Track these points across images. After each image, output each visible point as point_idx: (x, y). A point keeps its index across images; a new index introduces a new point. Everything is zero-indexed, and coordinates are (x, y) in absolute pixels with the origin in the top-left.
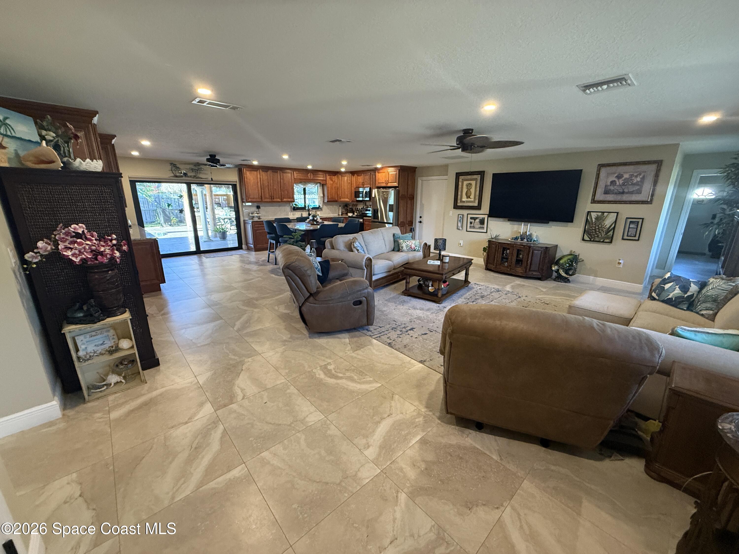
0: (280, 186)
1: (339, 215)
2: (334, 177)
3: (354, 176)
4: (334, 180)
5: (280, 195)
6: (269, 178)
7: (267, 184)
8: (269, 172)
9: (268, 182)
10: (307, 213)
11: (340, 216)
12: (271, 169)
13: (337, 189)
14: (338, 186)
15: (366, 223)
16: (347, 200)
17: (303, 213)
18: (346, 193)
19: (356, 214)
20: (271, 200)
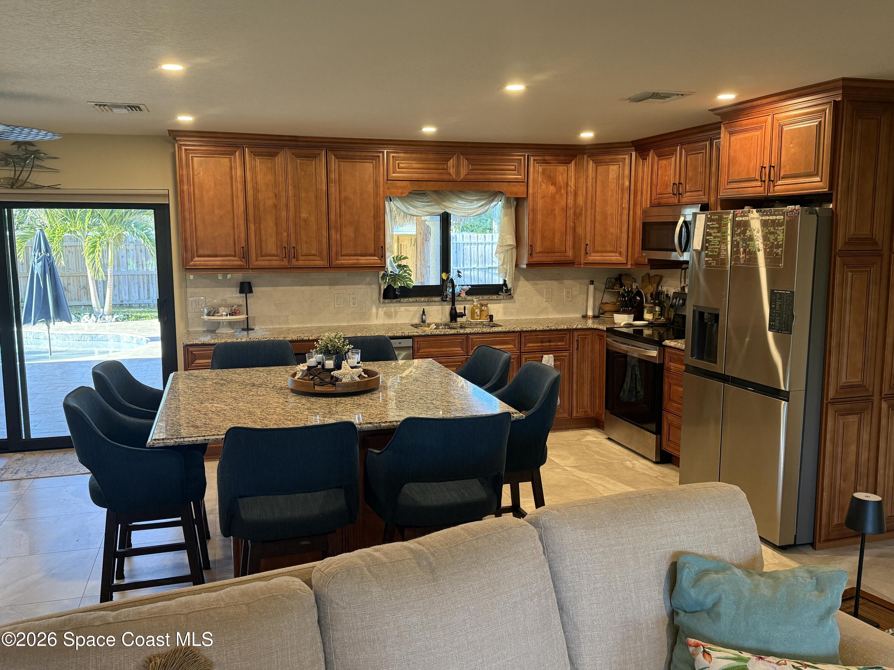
0: (324, 208)
1: (585, 317)
2: (561, 168)
3: (644, 159)
4: (561, 179)
5: (325, 240)
6: (281, 179)
7: (270, 203)
8: (279, 160)
9: (277, 196)
10: (447, 308)
11: (590, 324)
12: (290, 147)
13: (577, 215)
14: (581, 200)
15: (673, 365)
16: (614, 258)
17: (427, 308)
18: (612, 230)
19: (648, 316)
20: (285, 263)
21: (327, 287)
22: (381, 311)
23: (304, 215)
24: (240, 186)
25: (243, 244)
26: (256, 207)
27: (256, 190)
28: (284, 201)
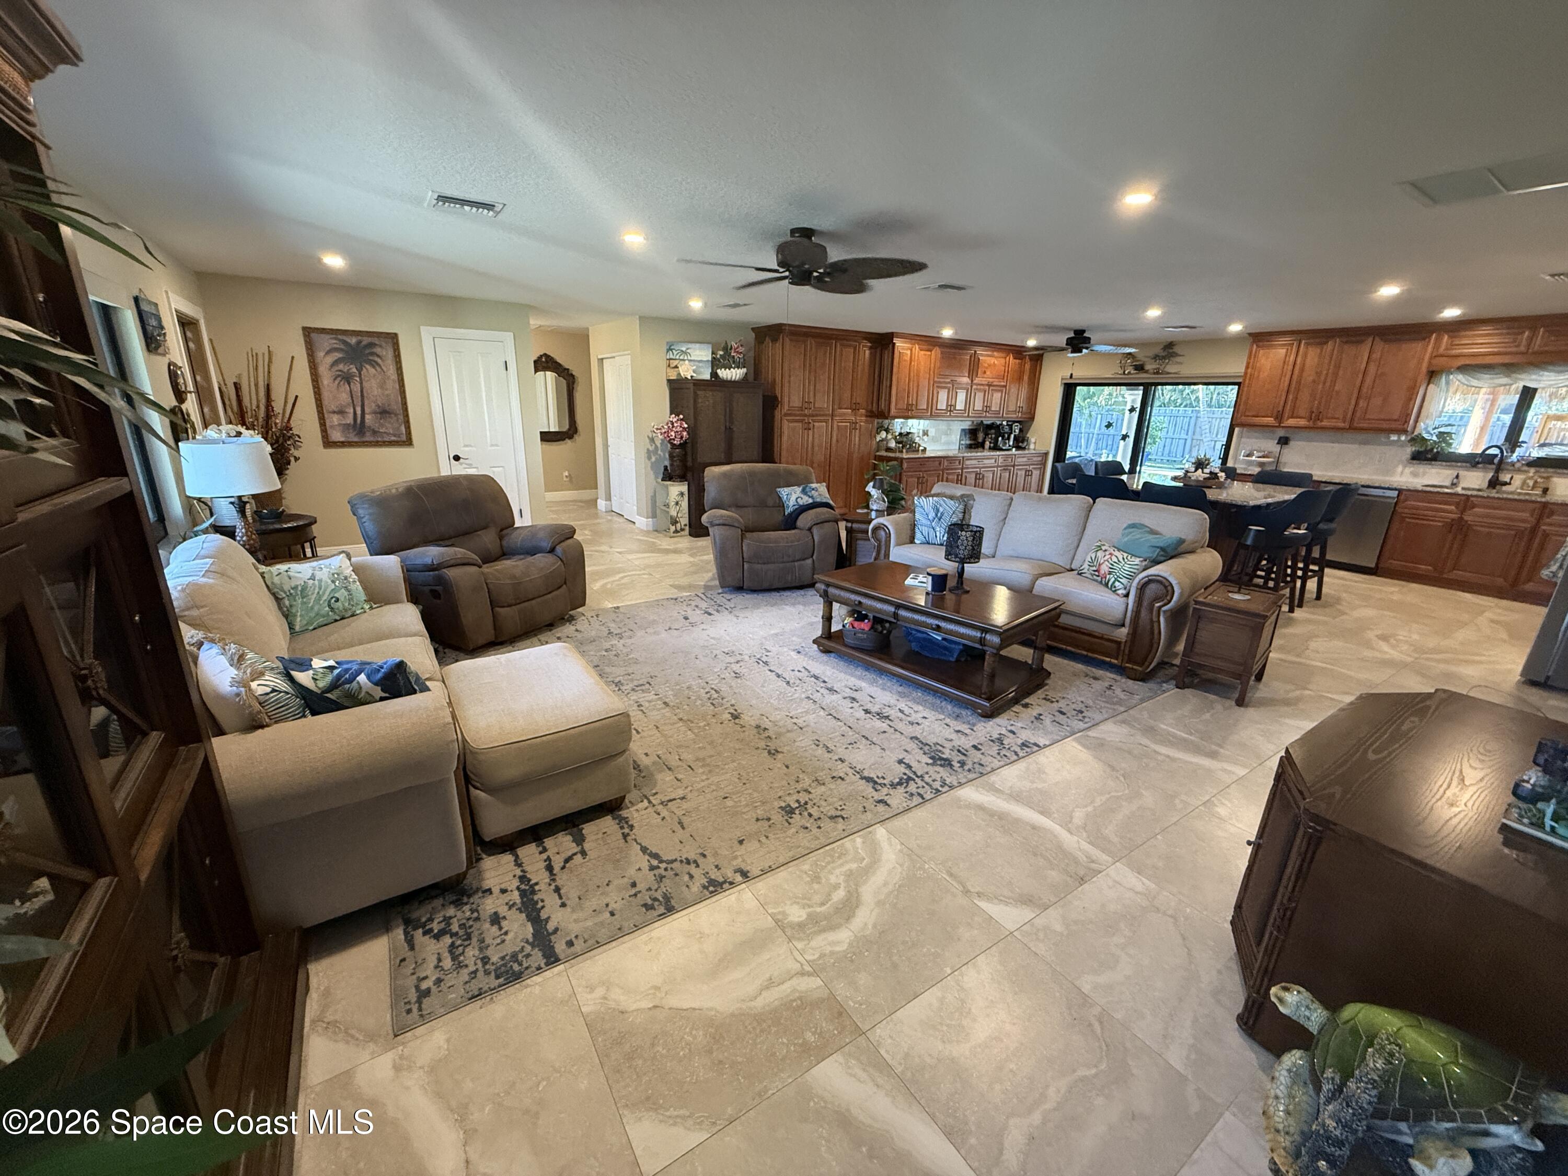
21: (1357, 446)
22: (1408, 470)
23: (1337, 388)
24: (1290, 367)
25: (1280, 409)
26: (1299, 382)
27: (1302, 370)
28: (1323, 378)
